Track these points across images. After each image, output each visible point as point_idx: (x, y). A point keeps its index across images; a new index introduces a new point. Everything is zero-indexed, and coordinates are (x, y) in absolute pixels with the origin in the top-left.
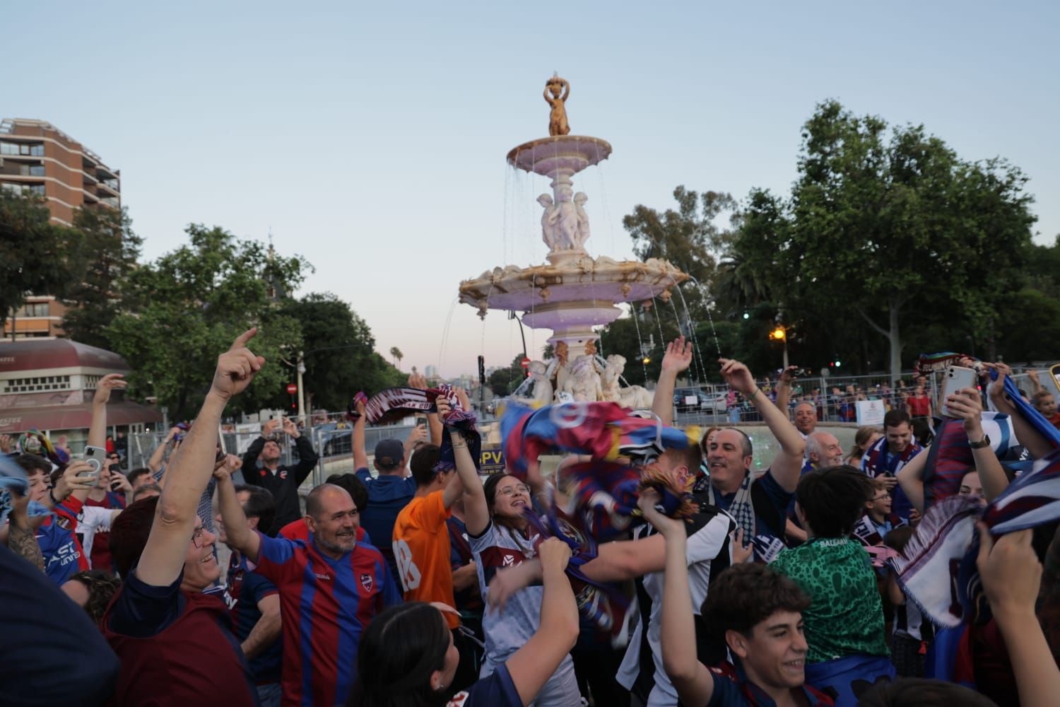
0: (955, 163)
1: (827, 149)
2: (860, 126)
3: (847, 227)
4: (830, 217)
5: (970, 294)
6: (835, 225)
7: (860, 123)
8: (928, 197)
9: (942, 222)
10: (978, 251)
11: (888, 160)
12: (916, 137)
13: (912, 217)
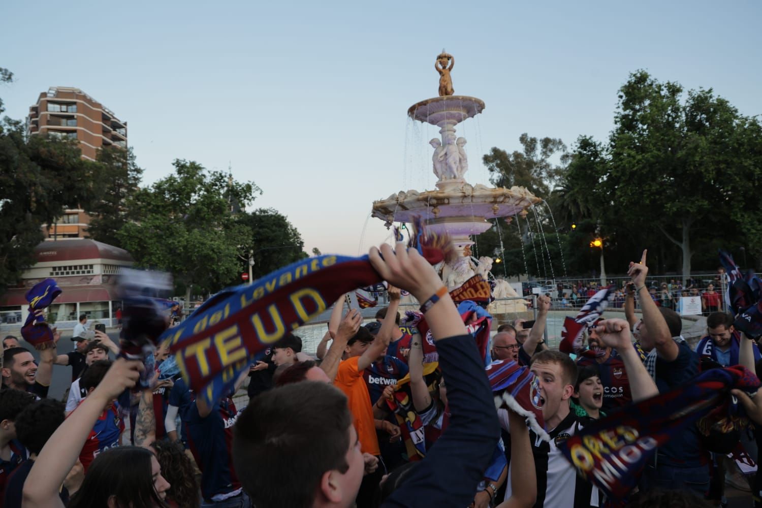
0: (736, 117)
1: (637, 107)
2: (663, 90)
3: (651, 165)
4: (639, 157)
5: (746, 216)
6: (643, 163)
7: (663, 87)
8: (715, 143)
9: (725, 162)
10: (754, 184)
11: (684, 115)
12: (706, 98)
13: (702, 157)
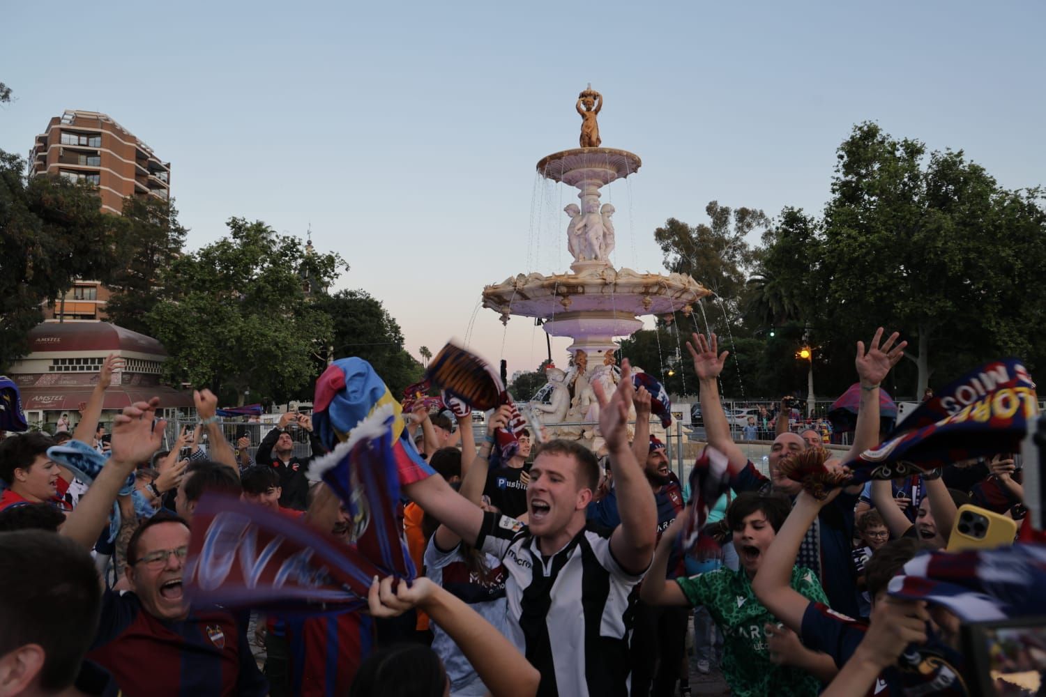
0: (994, 191)
1: (864, 171)
2: (898, 150)
3: (879, 250)
4: (863, 239)
5: (1003, 324)
6: (867, 246)
7: (898, 146)
8: (965, 224)
9: (977, 250)
10: (1013, 281)
11: (925, 185)
12: (954, 163)
13: (946, 243)
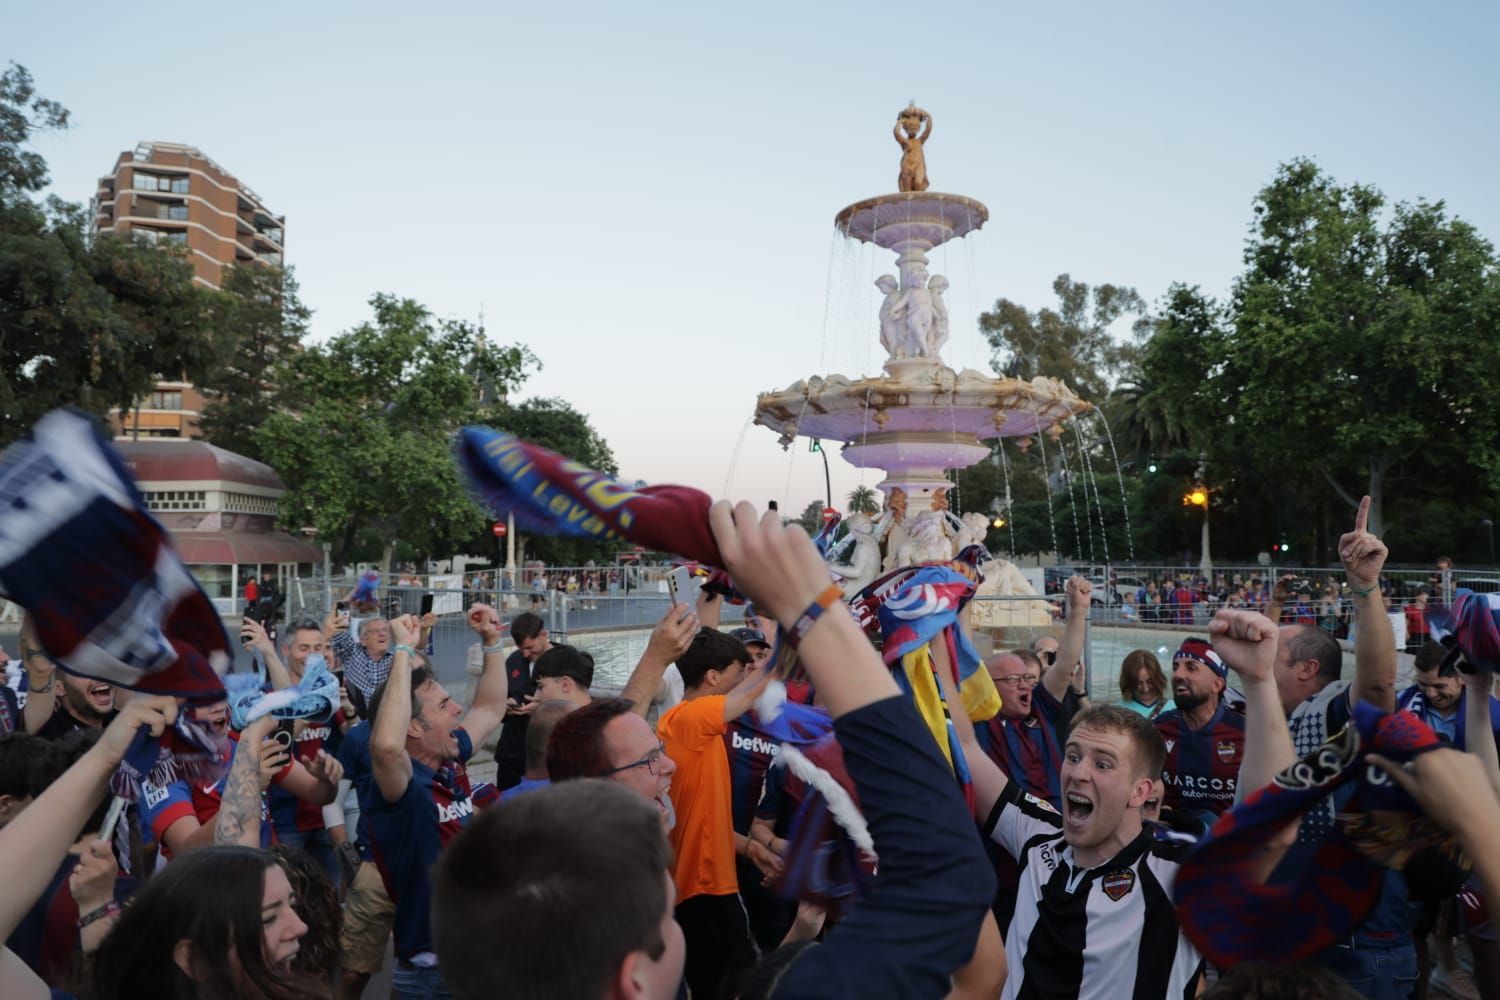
0: (1489, 261)
1: (1292, 232)
2: (1344, 200)
3: (1314, 348)
4: (1290, 331)
6: (1297, 342)
7: (1344, 195)
8: (1445, 309)
9: (1464, 349)
11: (1384, 252)
12: (1431, 220)
13: (1416, 337)
